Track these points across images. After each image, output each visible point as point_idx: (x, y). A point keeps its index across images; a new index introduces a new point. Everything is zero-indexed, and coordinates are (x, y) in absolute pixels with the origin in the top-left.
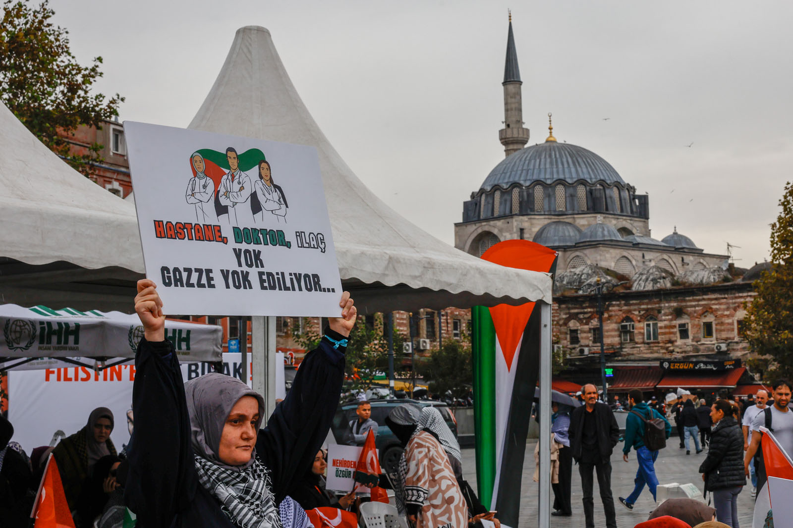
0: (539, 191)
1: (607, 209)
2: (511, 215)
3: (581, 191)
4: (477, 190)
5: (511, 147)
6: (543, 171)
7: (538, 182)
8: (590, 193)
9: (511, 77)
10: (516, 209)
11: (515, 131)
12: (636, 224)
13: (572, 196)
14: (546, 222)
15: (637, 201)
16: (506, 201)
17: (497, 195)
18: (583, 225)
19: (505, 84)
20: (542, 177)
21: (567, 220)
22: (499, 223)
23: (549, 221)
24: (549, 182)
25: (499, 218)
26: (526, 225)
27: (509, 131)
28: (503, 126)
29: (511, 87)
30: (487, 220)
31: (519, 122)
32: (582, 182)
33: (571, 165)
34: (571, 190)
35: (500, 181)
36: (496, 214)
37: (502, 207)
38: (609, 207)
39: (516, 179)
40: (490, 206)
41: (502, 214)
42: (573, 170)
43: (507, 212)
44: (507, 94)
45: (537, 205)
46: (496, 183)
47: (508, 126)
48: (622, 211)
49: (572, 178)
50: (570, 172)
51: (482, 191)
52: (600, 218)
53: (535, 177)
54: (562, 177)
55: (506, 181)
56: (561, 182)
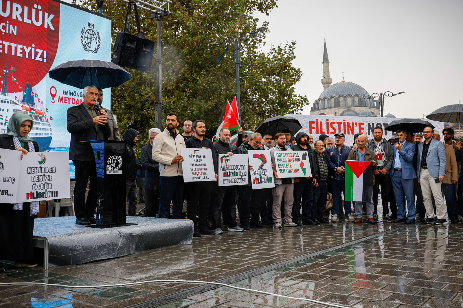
0: (341, 99)
1: (366, 105)
2: (331, 107)
3: (357, 99)
4: (317, 99)
5: (326, 85)
6: (342, 92)
7: (341, 96)
8: (360, 99)
9: (326, 60)
10: (333, 105)
11: (327, 79)
12: (375, 111)
13: (353, 100)
14: (344, 110)
15: (375, 103)
16: (329, 102)
17: (326, 100)
18: (358, 111)
19: (323, 63)
20: (342, 94)
21: (352, 109)
22: (327, 110)
23: (345, 109)
24: (345, 96)
25: (326, 108)
26: (337, 111)
27: (325, 79)
28: (323, 78)
29: (325, 64)
30: (322, 109)
31: (329, 76)
32: (357, 95)
33: (352, 90)
34: (353, 99)
35: (326, 96)
36: (325, 107)
37: (328, 104)
38: (367, 105)
39: (333, 95)
40: (323, 104)
41: (328, 107)
42: (353, 91)
43: (330, 107)
44: (324, 66)
45: (341, 104)
46: (325, 96)
47: (325, 78)
48: (370, 106)
49: (353, 94)
50: (352, 92)
51: (319, 99)
52: (364, 108)
53: (340, 94)
54: (349, 94)
55: (329, 95)
56: (349, 95)
